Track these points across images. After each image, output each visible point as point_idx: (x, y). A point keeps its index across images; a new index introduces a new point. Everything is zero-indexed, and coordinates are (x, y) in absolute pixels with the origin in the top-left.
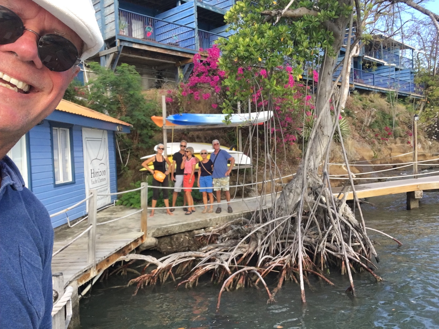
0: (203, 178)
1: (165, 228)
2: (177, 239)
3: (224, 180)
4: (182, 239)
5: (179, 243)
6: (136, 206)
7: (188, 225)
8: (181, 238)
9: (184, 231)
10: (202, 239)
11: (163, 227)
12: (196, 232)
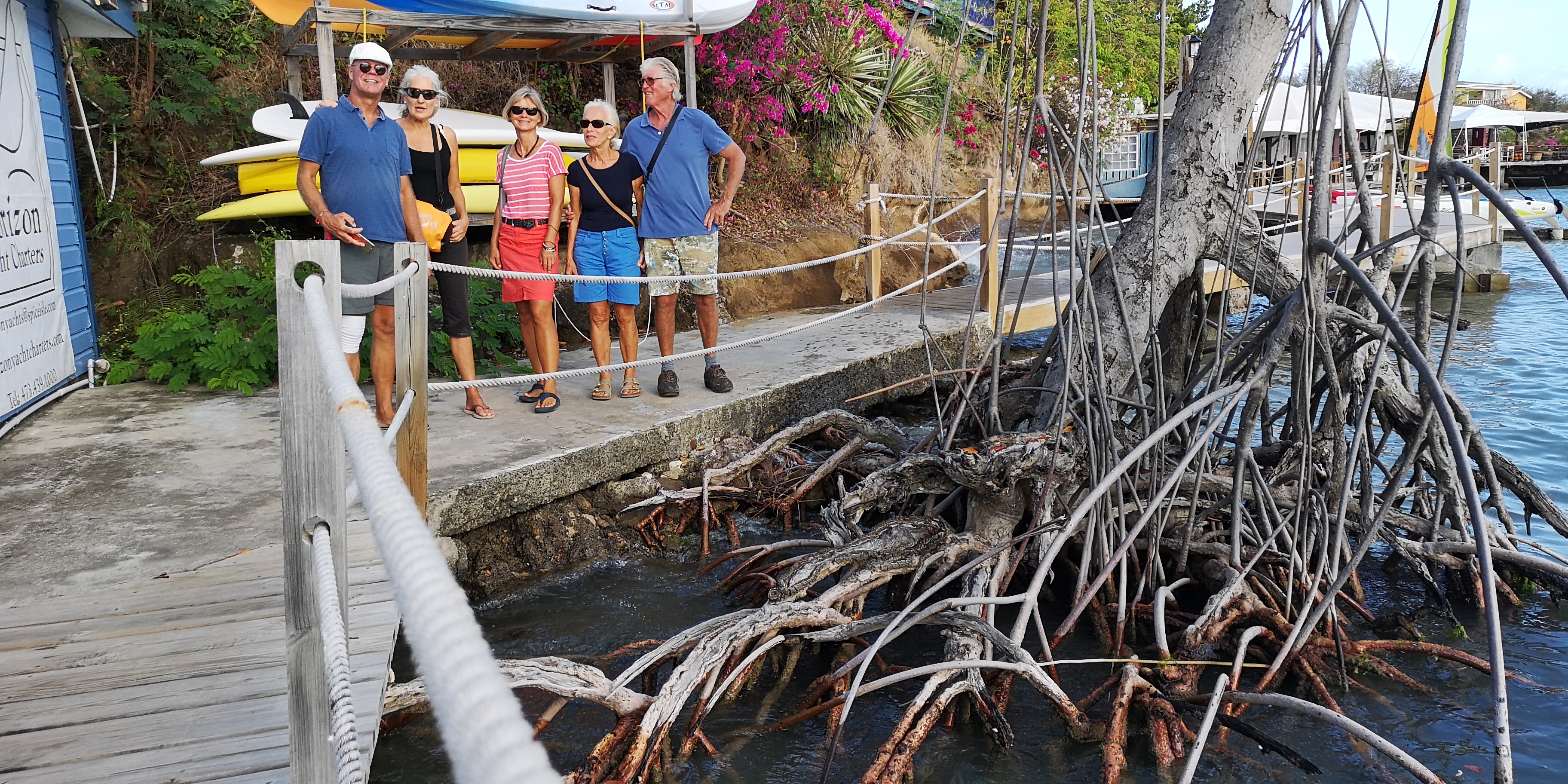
0: (590, 238)
1: (499, 485)
2: (548, 529)
3: (702, 247)
4: (571, 531)
5: (558, 548)
6: (232, 383)
7: (590, 458)
8: (566, 521)
9: (574, 488)
10: (657, 518)
11: (486, 476)
12: (621, 489)
